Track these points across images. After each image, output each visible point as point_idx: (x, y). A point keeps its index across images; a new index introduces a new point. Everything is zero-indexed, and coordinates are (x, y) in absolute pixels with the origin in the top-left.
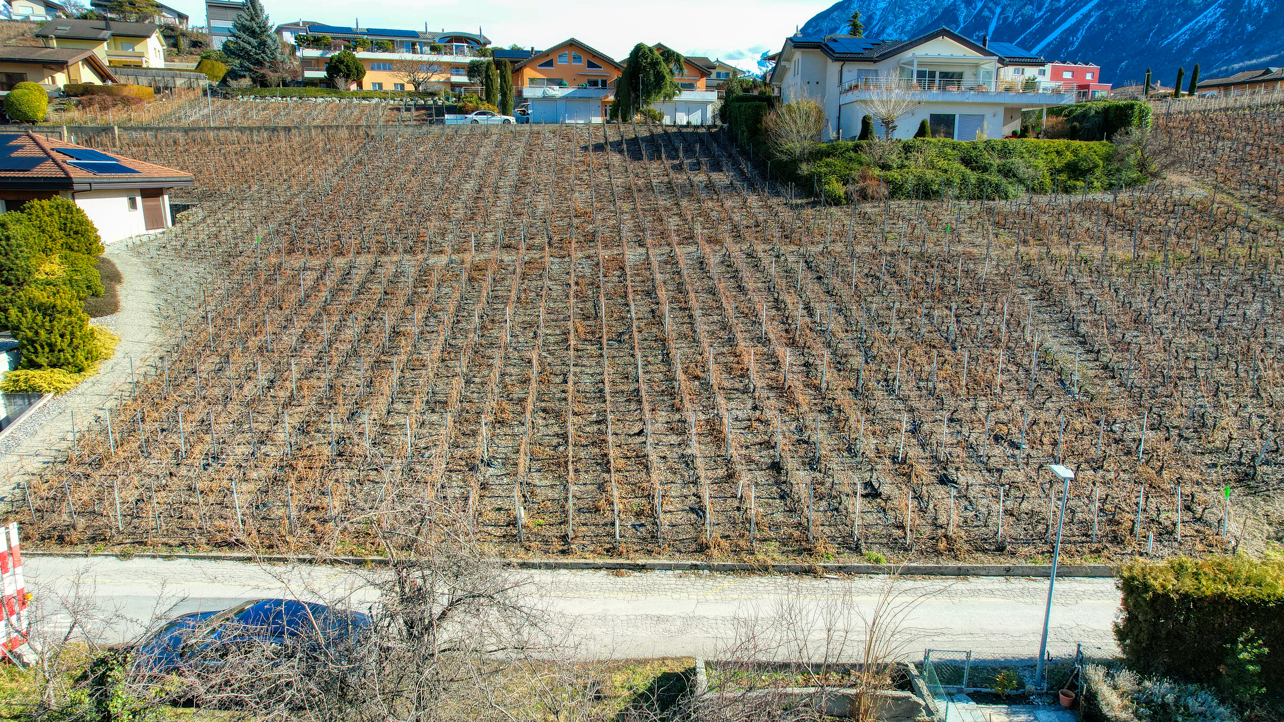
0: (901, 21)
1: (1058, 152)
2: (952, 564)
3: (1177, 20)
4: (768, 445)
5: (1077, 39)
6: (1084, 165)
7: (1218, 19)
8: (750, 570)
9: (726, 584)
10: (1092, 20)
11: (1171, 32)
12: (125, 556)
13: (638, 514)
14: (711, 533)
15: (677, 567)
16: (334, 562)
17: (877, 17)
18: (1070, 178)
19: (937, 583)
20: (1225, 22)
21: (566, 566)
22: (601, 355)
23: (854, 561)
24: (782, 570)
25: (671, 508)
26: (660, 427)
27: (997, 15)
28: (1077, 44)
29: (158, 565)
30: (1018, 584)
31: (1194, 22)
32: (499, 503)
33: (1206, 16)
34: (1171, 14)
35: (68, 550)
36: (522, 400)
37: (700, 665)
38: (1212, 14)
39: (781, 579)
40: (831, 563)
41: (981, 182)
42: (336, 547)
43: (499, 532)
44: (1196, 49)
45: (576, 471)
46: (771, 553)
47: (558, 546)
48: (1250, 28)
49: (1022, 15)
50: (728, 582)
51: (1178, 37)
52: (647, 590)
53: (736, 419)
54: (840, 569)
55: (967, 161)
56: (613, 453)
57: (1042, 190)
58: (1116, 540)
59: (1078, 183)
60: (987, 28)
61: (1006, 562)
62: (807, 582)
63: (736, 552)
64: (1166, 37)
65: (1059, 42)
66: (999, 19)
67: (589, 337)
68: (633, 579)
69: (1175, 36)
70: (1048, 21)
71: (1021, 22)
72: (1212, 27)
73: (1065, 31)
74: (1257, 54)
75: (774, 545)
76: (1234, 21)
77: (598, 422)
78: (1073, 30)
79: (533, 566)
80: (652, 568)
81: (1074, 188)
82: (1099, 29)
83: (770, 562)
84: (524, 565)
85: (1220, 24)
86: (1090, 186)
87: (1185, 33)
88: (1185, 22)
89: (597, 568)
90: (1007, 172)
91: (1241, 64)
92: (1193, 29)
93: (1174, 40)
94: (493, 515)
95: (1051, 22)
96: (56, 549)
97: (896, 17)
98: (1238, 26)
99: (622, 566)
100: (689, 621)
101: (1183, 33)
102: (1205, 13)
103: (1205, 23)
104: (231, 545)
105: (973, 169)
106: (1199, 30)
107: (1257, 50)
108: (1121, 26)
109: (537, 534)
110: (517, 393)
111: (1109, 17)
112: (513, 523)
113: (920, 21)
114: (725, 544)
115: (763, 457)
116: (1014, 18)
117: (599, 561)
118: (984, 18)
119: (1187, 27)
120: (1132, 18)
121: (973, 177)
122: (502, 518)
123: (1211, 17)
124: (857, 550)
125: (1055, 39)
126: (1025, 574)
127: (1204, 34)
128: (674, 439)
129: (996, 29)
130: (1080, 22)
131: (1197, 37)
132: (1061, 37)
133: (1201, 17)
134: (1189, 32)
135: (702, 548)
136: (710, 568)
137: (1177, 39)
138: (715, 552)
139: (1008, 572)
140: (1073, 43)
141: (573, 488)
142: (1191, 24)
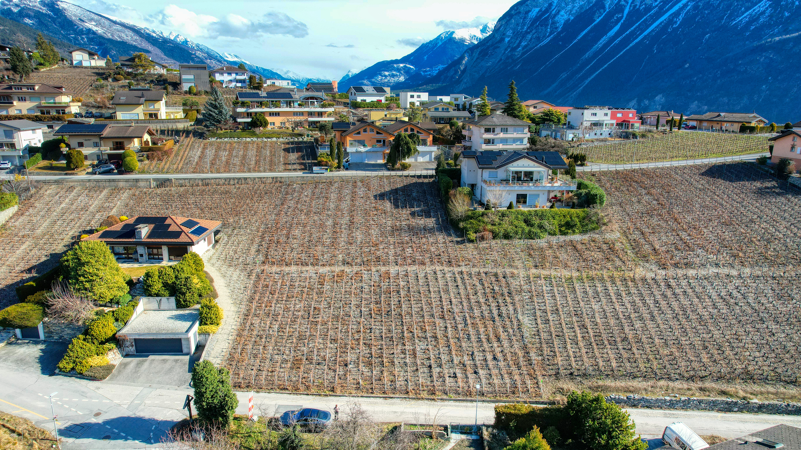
0: (569, 7)
1: (564, 216)
2: (470, 398)
3: (741, 9)
4: (429, 359)
5: (679, 19)
6: (572, 224)
7: (767, 8)
8: (419, 399)
9: (412, 403)
10: (689, 7)
11: (738, 16)
12: (258, 392)
13: (392, 381)
14: (410, 388)
15: (401, 398)
16: (313, 395)
17: (555, 4)
18: (566, 229)
19: (464, 404)
20: (771, 10)
21: (373, 397)
22: (382, 321)
23: (445, 397)
24: (428, 399)
25: (400, 379)
26: (399, 351)
27: (629, 4)
28: (678, 23)
29: (267, 394)
30: (486, 404)
31: (752, 10)
32: (354, 377)
33: (759, 7)
34: (738, 5)
35: (242, 390)
36: (358, 340)
37: (402, 424)
38: (763, 5)
39: (426, 402)
40: (439, 398)
41: (530, 232)
42: (313, 391)
43: (355, 386)
44: (753, 27)
45: (375, 367)
46: (425, 395)
47: (370, 391)
48: (786, 14)
49: (645, 4)
50: (413, 402)
51: (742, 19)
52: (393, 404)
53: (421, 349)
54: (441, 399)
55: (526, 221)
56: (385, 360)
57: (554, 234)
58: (514, 393)
59: (569, 231)
60: (623, 12)
61: (484, 398)
62: (433, 402)
63: (416, 394)
64: (734, 20)
65: (667, 22)
66: (630, 6)
67: (378, 313)
68: (389, 401)
69: (740, 19)
70: (661, 8)
71: (645, 9)
72: (763, 13)
73: (671, 15)
74: (790, 31)
75: (425, 392)
76: (777, 10)
77: (381, 349)
78: (677, 14)
79: (364, 397)
80: (394, 398)
81: (567, 233)
82: (693, 14)
83: (424, 397)
84: (362, 396)
85: (768, 11)
86: (574, 232)
87: (746, 17)
88: (747, 10)
89: (381, 397)
90: (541, 227)
91: (780, 37)
92: (751, 15)
93: (739, 21)
94: (352, 381)
95: (663, 9)
96: (239, 389)
97: (567, 5)
98: (779, 13)
99: (387, 397)
100: (402, 413)
101: (744, 18)
102: (759, 4)
103: (759, 11)
104: (284, 389)
105: (528, 225)
106: (755, 16)
107: (790, 28)
108: (706, 12)
109: (365, 387)
110: (356, 336)
111: (700, 6)
112: (358, 383)
113: (581, 7)
114: (413, 391)
115: (427, 363)
116: (640, 6)
117: (381, 396)
118: (621, 6)
119: (747, 13)
120: (714, 7)
121: (527, 229)
122: (355, 382)
123: (763, 7)
124: (446, 394)
125: (665, 20)
126: (488, 402)
127: (758, 18)
128: (403, 356)
129: (629, 12)
130: (681, 9)
131: (753, 19)
132: (669, 19)
133: (756, 7)
134: (748, 17)
135: (407, 393)
136: (409, 398)
137: (741, 21)
138: (410, 393)
139: (483, 401)
140: (676, 22)
141: (374, 372)
142: (750, 11)
